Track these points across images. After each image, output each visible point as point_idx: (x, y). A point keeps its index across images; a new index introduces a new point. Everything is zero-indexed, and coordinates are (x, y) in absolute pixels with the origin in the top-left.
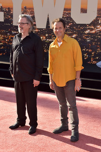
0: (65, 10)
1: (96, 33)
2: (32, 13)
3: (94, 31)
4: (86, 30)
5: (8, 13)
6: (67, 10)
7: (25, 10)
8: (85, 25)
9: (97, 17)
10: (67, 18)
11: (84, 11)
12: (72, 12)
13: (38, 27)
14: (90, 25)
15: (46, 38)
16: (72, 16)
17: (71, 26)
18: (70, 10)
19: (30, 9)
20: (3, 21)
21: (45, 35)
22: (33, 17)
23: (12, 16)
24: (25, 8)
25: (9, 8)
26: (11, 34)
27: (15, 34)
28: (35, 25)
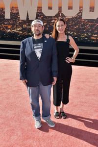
0: (38, 8)
2: (17, 10)
4: (52, 20)
5: (2, 11)
6: (40, 8)
7: (12, 8)
8: (51, 17)
9: (59, 12)
10: (40, 13)
11: (50, 8)
12: (43, 9)
13: (21, 19)
14: (54, 17)
15: (27, 26)
16: (43, 12)
17: (42, 18)
18: (41, 8)
19: (15, 8)
21: (26, 24)
22: (18, 13)
23: (4, 13)
24: (13, 7)
25: (2, 8)
26: (4, 24)
27: (7, 24)
28: (19, 18)
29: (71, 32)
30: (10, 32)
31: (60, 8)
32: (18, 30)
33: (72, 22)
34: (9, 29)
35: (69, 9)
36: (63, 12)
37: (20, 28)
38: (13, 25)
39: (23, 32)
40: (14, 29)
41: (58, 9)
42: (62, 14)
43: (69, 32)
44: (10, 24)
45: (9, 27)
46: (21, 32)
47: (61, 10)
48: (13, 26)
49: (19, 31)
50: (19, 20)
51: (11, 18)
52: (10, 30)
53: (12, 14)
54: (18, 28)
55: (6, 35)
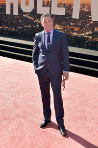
2: (89, 8)
5: (69, 8)
7: (83, 6)
13: (93, 20)
19: (87, 5)
22: (89, 13)
23: (72, 11)
24: (84, 4)
25: (70, 5)
26: (70, 25)
27: (73, 26)
28: (91, 18)
30: (76, 36)
32: (86, 34)
34: (75, 32)
37: (90, 32)
38: (81, 27)
39: (94, 37)
40: (82, 32)
44: (77, 26)
45: (76, 29)
46: (91, 37)
48: (81, 29)
49: (89, 35)
50: (90, 21)
51: (80, 18)
52: (76, 34)
53: (81, 13)
54: (88, 31)
55: (71, 39)
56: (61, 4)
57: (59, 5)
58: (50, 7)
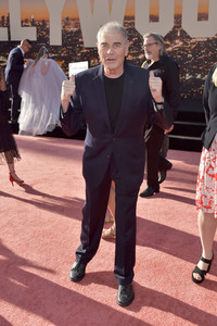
0: (126, 18)
1: (173, 52)
2: (78, 25)
3: (170, 49)
5: (43, 28)
6: (129, 20)
7: (66, 21)
9: (175, 27)
10: (130, 30)
11: (154, 19)
12: (136, 21)
13: (86, 45)
14: (165, 38)
16: (137, 28)
17: (135, 42)
18: (133, 18)
19: (73, 20)
20: (35, 39)
21: (97, 58)
22: (79, 32)
23: (48, 31)
24: (67, 19)
25: (43, 21)
28: (82, 43)
29: (203, 76)
31: (178, 18)
33: (207, 52)
35: (199, 19)
36: (184, 27)
38: (67, 60)
41: (173, 20)
42: (183, 32)
43: (199, 76)
44: (60, 58)
47: (180, 22)
50: (81, 48)
51: (64, 44)
53: (65, 34)
56: (26, 21)
57: (24, 23)
58: (9, 27)
